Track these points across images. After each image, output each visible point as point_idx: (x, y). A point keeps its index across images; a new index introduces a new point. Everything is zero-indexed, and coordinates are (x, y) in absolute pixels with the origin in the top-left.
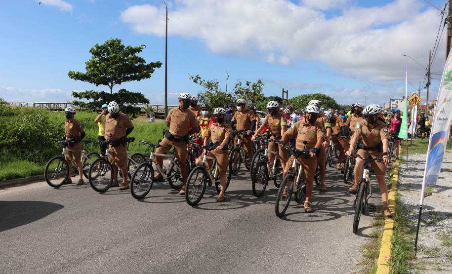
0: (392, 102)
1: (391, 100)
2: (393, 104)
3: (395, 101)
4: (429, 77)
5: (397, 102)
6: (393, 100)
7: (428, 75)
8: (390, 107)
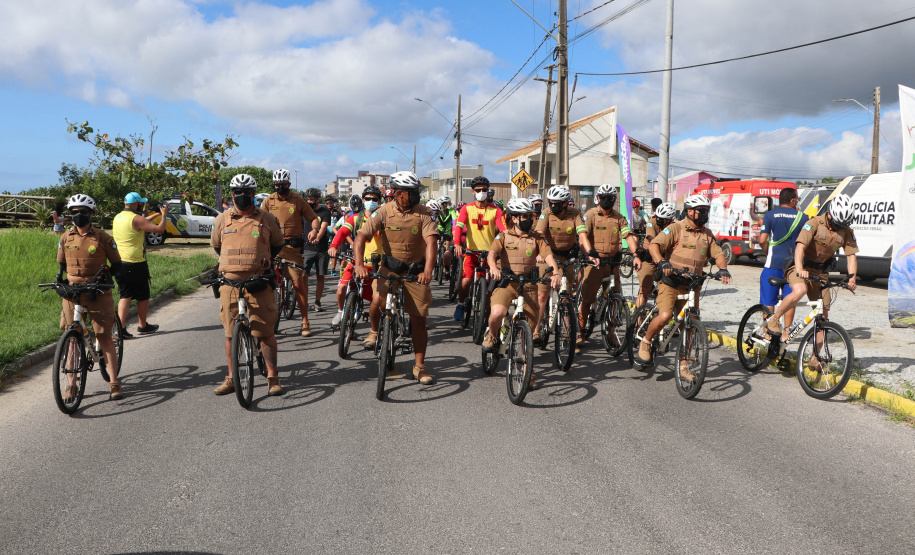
0: (340, 183)
1: (338, 178)
2: (342, 186)
3: (347, 181)
4: (459, 139)
5: (350, 182)
6: (343, 179)
7: (458, 135)
8: (337, 192)
